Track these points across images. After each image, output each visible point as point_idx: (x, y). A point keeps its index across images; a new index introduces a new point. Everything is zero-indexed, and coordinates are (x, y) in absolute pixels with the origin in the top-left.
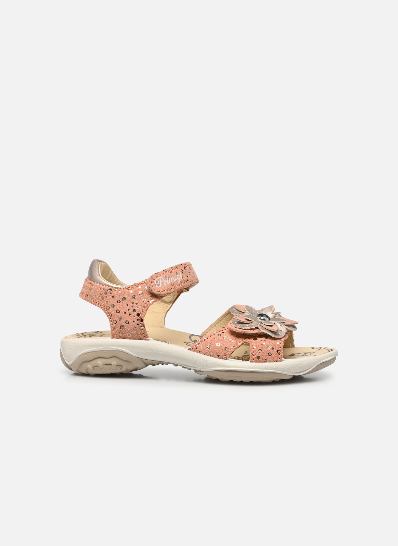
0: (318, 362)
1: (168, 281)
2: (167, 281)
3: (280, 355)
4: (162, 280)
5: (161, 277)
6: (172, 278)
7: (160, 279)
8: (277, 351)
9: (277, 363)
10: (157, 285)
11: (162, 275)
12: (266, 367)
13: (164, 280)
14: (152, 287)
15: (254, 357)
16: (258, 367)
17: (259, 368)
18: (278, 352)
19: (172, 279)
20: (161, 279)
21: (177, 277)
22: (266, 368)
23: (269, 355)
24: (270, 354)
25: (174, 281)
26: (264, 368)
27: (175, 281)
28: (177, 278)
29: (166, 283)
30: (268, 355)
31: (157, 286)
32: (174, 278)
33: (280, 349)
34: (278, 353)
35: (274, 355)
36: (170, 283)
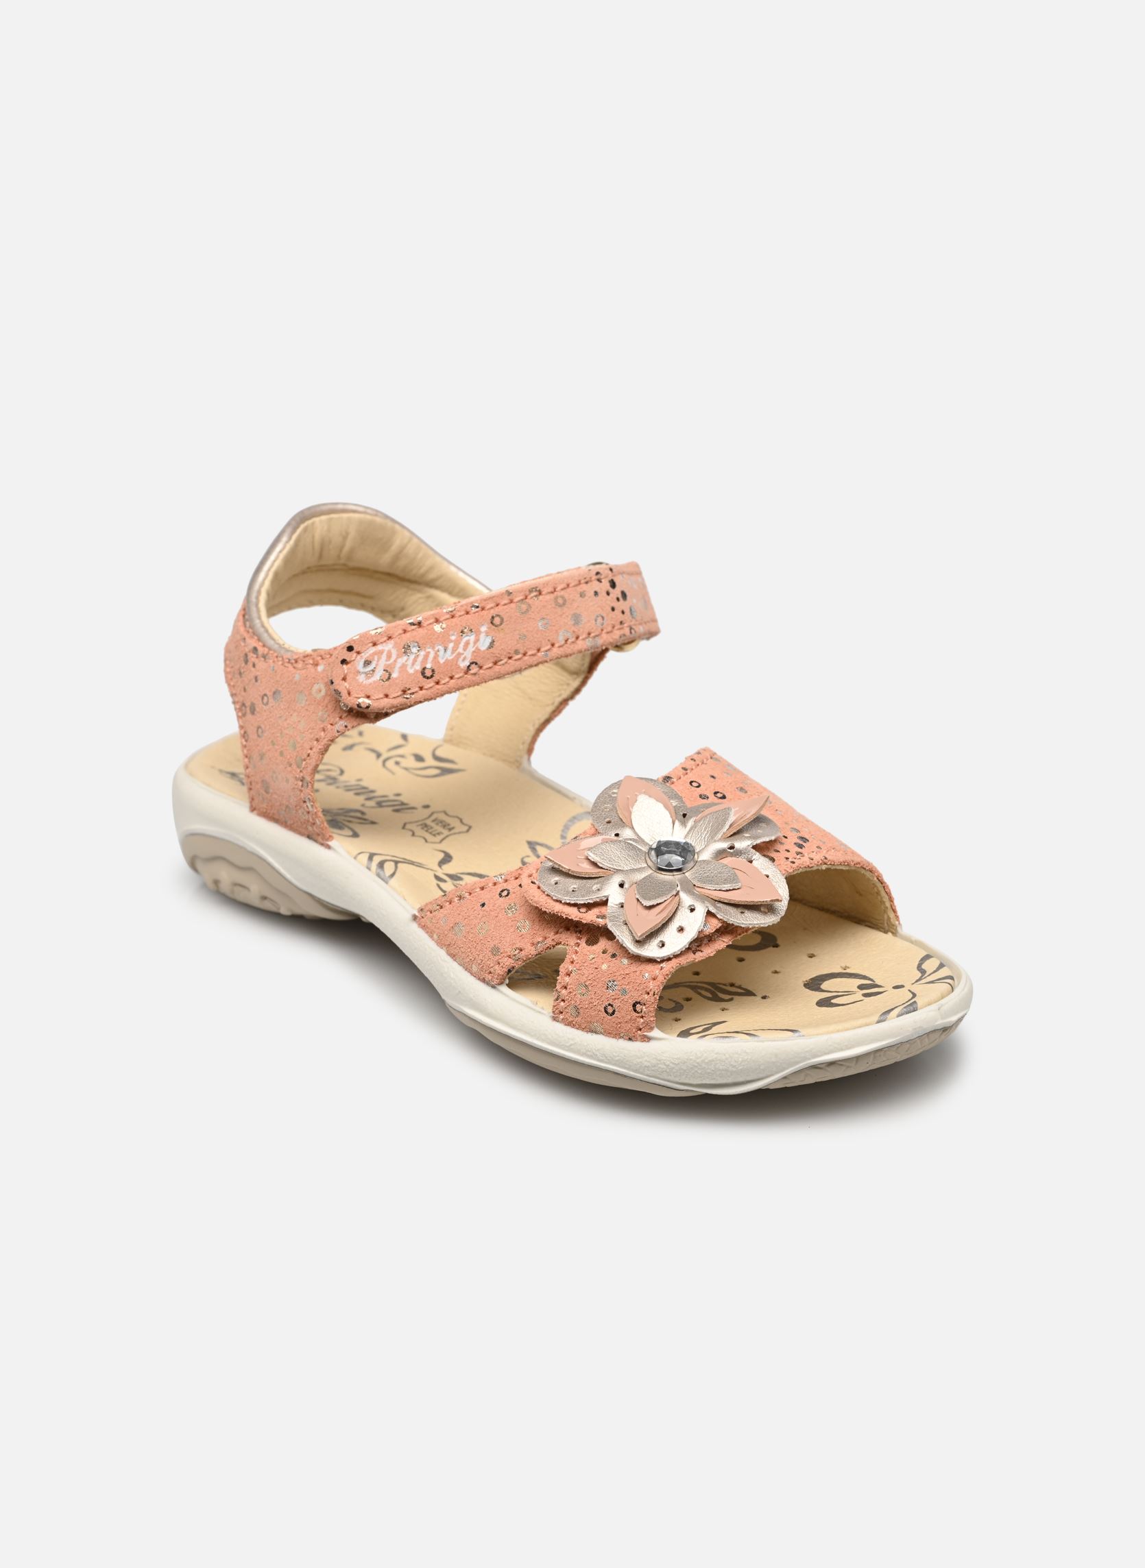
0: (798, 1063)
1: (415, 661)
2: (410, 662)
3: (642, 1020)
4: (389, 656)
5: (389, 646)
6: (433, 648)
7: (381, 652)
8: (634, 1006)
9: (630, 1043)
10: (363, 676)
11: (397, 639)
12: (589, 1051)
13: (399, 656)
14: (344, 679)
15: (562, 1004)
16: (568, 1045)
17: (569, 1049)
18: (638, 1007)
19: (432, 656)
20: (385, 654)
21: (462, 645)
22: (588, 1053)
23: (606, 1012)
24: (610, 1010)
25: (442, 661)
26: (584, 1051)
27: (447, 661)
28: (460, 650)
29: (404, 666)
30: (603, 1010)
31: (361, 678)
32: (445, 650)
33: (646, 997)
34: (635, 1011)
35: (623, 1017)
36: (418, 667)
